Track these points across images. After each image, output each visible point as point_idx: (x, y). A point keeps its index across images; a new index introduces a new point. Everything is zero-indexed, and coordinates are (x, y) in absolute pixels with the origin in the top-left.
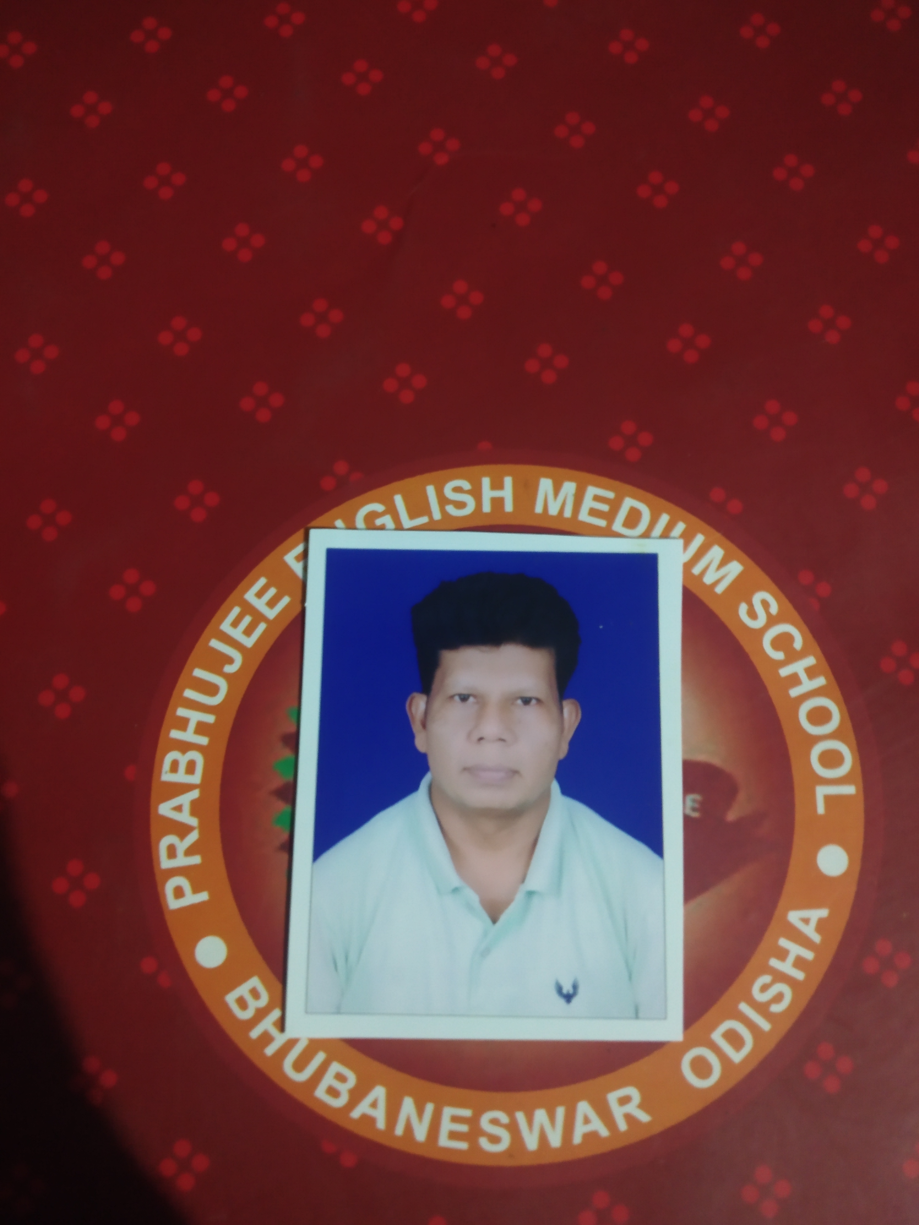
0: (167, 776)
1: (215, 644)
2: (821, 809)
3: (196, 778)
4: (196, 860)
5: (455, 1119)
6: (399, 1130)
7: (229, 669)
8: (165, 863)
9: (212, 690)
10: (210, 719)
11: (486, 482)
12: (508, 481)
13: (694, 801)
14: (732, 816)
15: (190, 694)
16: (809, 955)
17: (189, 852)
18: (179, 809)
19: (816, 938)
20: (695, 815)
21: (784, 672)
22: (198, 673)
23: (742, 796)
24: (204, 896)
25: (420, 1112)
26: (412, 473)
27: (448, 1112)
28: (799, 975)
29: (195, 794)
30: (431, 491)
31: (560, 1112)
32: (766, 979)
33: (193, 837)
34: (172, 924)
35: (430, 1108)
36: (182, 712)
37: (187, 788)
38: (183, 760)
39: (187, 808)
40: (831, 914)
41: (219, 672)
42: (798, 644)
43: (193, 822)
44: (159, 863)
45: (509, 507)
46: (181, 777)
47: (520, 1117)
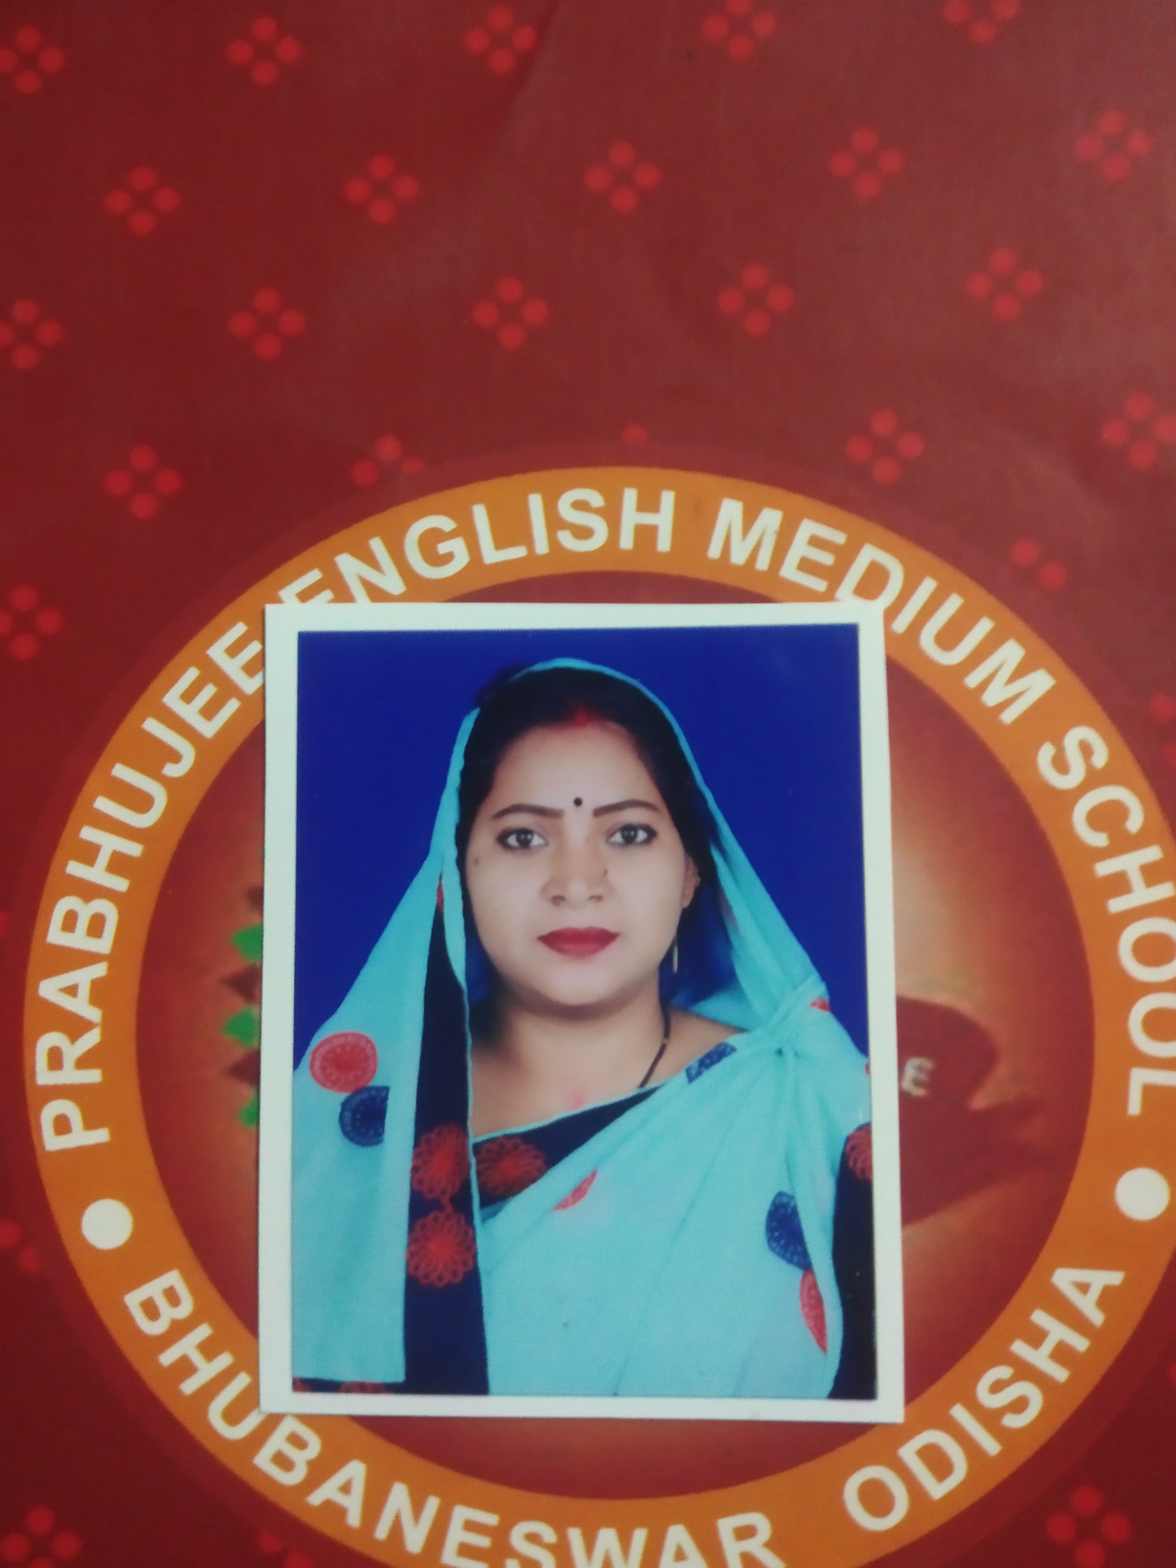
0: (56, 935)
1: (152, 726)
2: (1135, 1107)
3: (104, 945)
4: (93, 1076)
5: (471, 1526)
6: (382, 1532)
7: (172, 770)
8: (44, 1076)
9: (142, 802)
10: (134, 849)
11: (630, 496)
12: (668, 499)
13: (920, 1068)
14: (980, 1101)
15: (103, 804)
16: (1080, 1343)
17: (83, 1063)
18: (72, 991)
19: (1097, 1318)
20: (919, 1092)
21: (1104, 868)
22: (121, 771)
23: (1002, 1071)
24: (101, 1136)
25: (418, 1508)
26: (507, 470)
27: (461, 1513)
28: (1060, 1374)
29: (100, 970)
30: (536, 503)
31: (640, 1536)
32: (1003, 1372)
33: (91, 1039)
34: (46, 1174)
35: (432, 1504)
36: (88, 833)
37: (86, 959)
38: (85, 911)
39: (84, 991)
40: (1126, 1282)
41: (156, 774)
42: (1135, 822)
43: (94, 1014)
44: (33, 1074)
45: (664, 544)
46: (78, 940)
47: (575, 1536)
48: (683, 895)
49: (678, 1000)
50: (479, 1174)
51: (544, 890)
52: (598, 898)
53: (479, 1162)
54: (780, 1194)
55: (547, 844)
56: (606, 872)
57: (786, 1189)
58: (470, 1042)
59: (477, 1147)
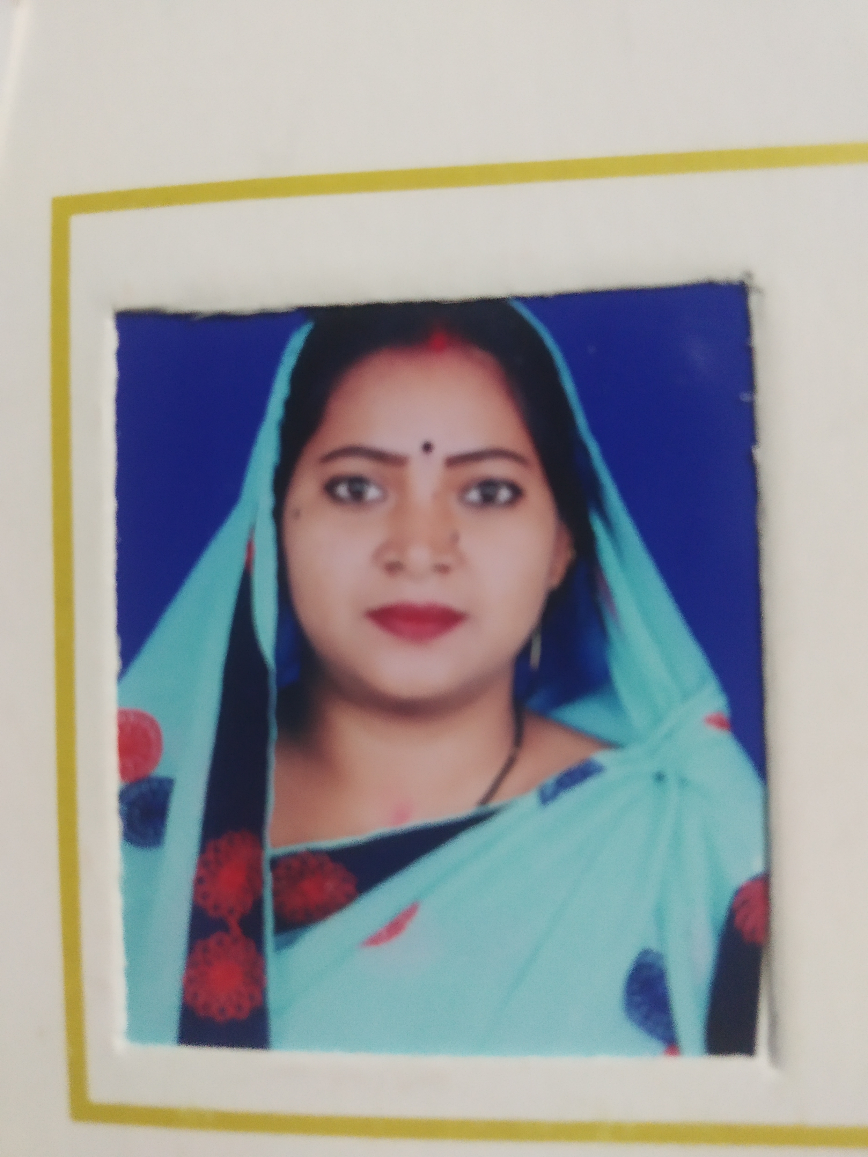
48: (551, 572)
49: (535, 701)
50: (276, 893)
51: (378, 554)
52: (443, 569)
53: (276, 879)
54: (645, 953)
55: (384, 497)
56: (455, 538)
57: (653, 945)
58: (274, 733)
59: (275, 863)
